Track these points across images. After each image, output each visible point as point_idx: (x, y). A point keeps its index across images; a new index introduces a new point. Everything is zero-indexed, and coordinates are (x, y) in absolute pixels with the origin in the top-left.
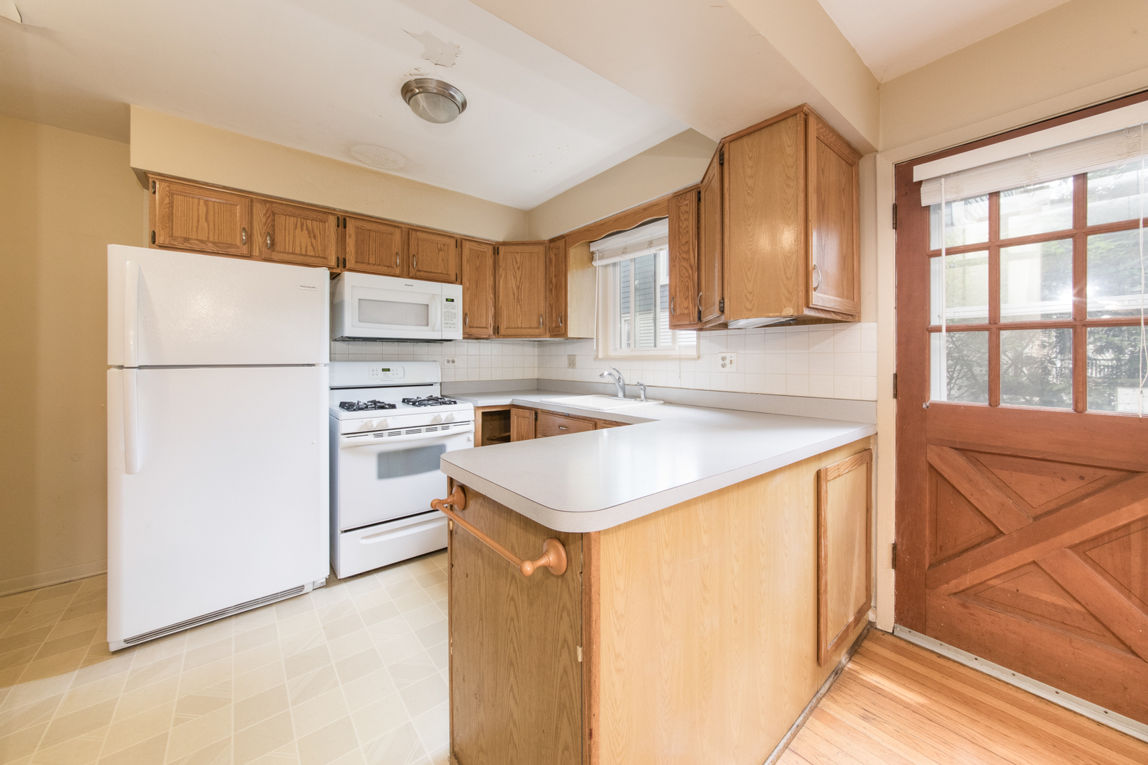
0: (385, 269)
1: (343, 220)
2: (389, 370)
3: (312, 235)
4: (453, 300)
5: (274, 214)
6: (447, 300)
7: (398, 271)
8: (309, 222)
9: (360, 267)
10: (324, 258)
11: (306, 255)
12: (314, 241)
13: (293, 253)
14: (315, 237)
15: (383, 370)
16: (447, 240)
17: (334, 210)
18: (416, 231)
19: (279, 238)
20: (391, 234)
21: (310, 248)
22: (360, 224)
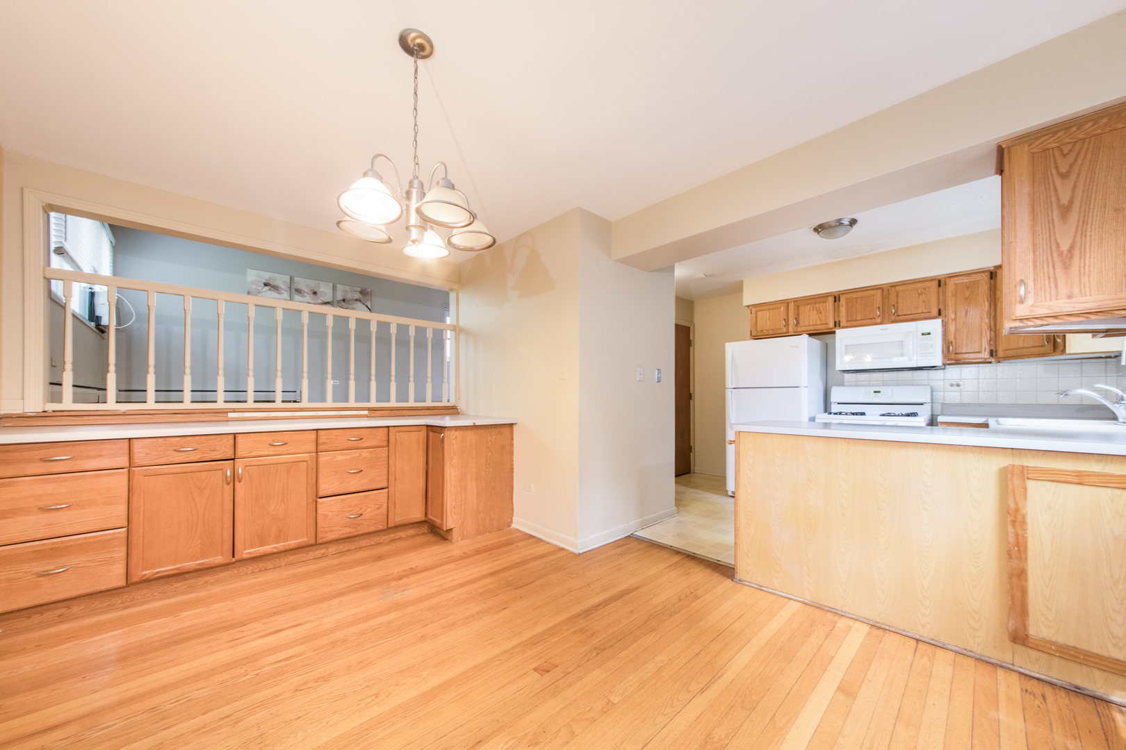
0: (869, 321)
1: (836, 298)
2: (879, 392)
3: (819, 312)
4: (929, 334)
5: (798, 307)
6: (923, 334)
7: (879, 320)
8: (817, 305)
9: (849, 324)
10: (827, 324)
11: (816, 325)
12: (820, 315)
13: (809, 325)
14: (821, 313)
15: (875, 392)
16: (927, 284)
17: (832, 293)
18: (895, 286)
19: (801, 319)
20: (873, 295)
21: (818, 320)
22: (848, 296)
